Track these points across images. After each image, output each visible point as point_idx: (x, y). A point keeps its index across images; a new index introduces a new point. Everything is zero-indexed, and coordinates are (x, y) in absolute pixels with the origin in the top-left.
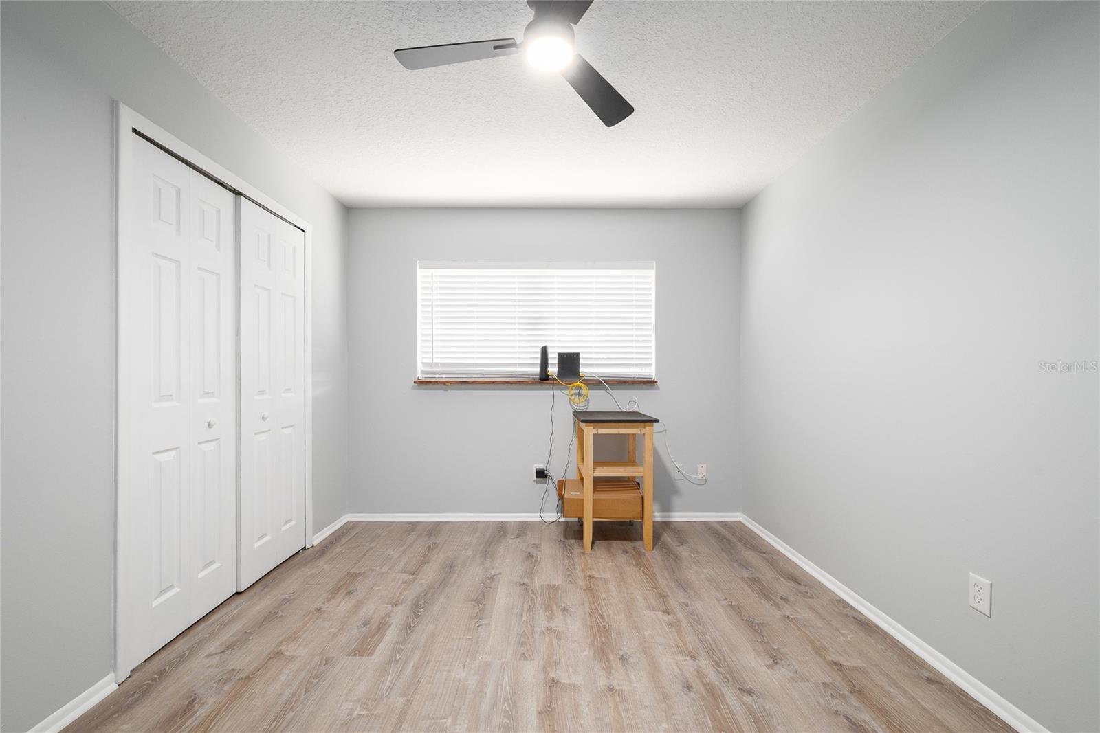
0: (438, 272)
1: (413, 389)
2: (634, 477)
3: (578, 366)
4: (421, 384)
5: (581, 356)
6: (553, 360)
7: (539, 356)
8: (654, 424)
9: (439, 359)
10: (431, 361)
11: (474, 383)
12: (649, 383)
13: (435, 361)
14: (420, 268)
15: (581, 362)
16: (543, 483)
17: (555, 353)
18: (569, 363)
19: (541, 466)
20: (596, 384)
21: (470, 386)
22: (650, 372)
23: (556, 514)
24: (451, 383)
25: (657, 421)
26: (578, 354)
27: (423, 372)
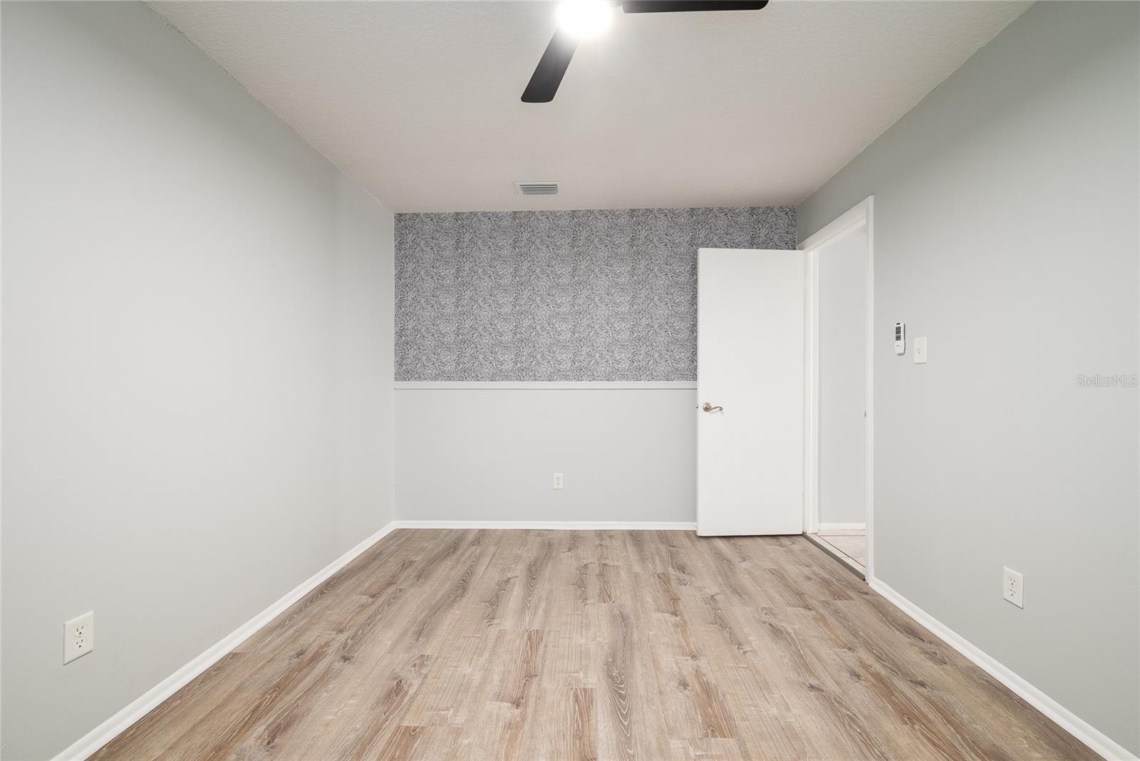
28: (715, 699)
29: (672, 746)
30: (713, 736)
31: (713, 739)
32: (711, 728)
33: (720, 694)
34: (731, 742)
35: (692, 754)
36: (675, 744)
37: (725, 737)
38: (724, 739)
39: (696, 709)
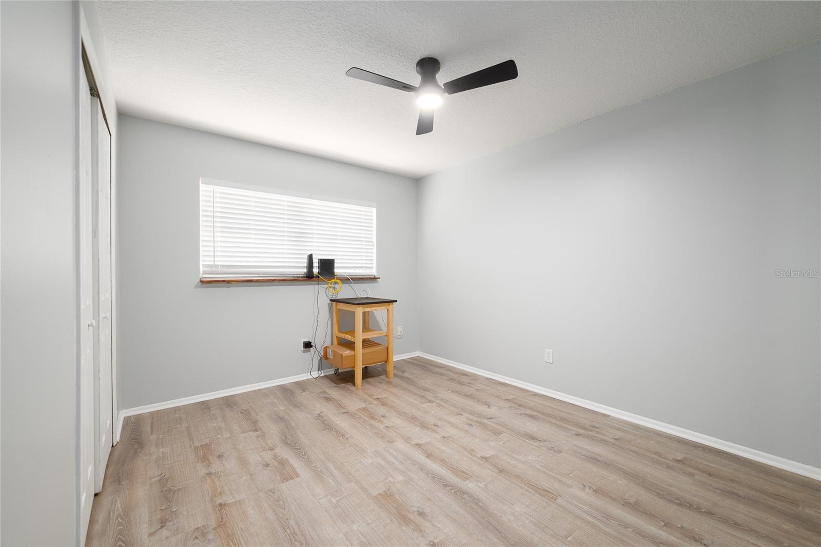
0: (218, 189)
1: (196, 287)
2: (368, 339)
3: (333, 268)
4: (205, 283)
5: (335, 261)
6: (316, 264)
7: (306, 261)
8: (394, 303)
9: (219, 261)
10: (213, 263)
11: (257, 281)
12: (373, 279)
13: (216, 263)
14: (202, 183)
15: (335, 265)
16: (308, 352)
17: (316, 258)
18: (327, 266)
19: (307, 340)
20: (346, 280)
21: (254, 284)
22: (373, 272)
23: (317, 372)
24: (234, 281)
25: (396, 301)
26: (333, 260)
27: (204, 273)
28: (395, 514)
29: (401, 476)
30: (385, 491)
31: (384, 490)
32: (388, 495)
33: (394, 520)
34: (375, 493)
35: (390, 478)
36: (400, 478)
37: (379, 494)
38: (379, 492)
39: (402, 500)
